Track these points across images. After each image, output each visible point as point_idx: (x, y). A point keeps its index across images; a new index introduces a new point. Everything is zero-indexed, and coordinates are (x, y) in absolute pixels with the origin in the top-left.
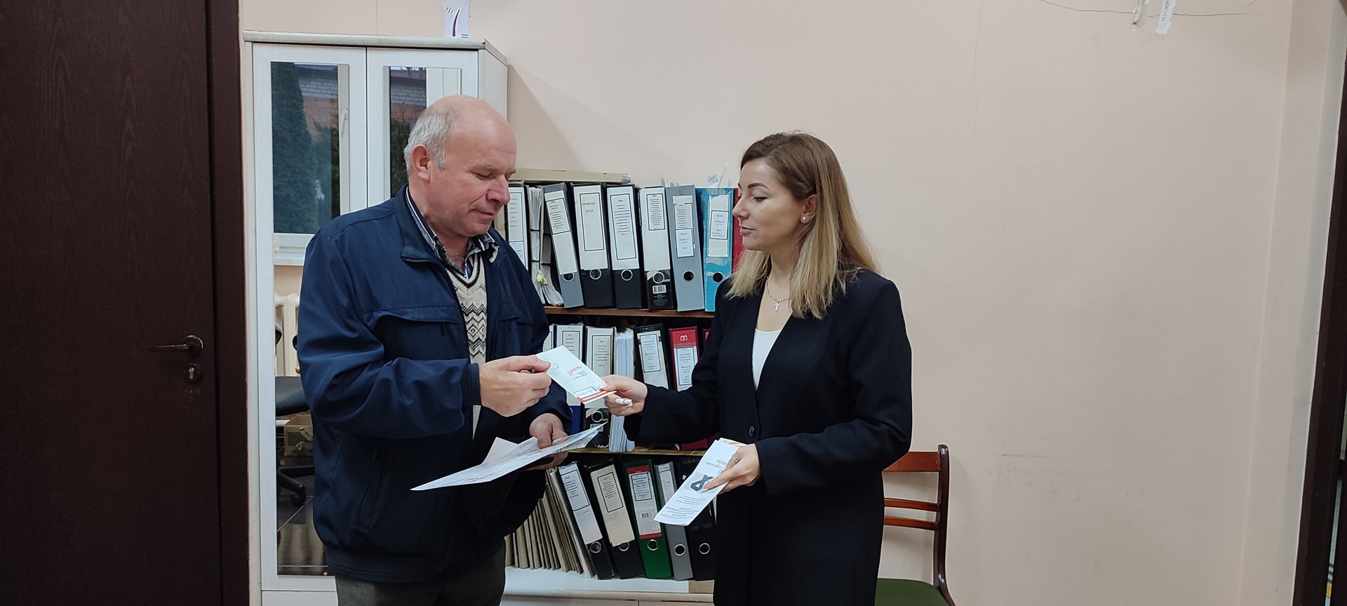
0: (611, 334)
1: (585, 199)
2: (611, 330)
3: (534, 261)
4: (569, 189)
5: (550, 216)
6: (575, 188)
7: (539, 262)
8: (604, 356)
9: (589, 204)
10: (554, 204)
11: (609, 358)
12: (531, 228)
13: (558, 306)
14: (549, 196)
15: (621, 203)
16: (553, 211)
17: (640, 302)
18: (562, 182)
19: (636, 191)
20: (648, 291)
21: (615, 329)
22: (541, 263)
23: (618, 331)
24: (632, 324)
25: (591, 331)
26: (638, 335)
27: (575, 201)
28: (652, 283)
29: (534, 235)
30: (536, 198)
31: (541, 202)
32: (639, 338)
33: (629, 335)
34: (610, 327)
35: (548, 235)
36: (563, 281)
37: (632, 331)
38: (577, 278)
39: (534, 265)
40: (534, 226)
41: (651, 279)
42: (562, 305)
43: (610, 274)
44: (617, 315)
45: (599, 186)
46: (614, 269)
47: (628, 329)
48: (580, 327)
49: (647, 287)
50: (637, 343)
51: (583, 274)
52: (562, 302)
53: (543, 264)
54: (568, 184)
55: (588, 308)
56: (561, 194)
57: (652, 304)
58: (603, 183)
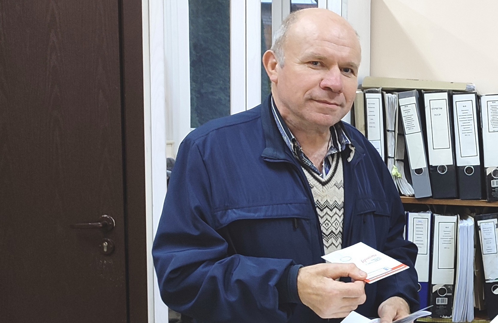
0: (455, 221)
1: (434, 104)
2: (455, 217)
3: (390, 157)
4: (420, 95)
5: (404, 119)
6: (425, 95)
7: (394, 158)
8: (449, 240)
9: (437, 109)
10: (407, 108)
11: (453, 241)
12: (387, 129)
13: (409, 196)
14: (402, 101)
15: (465, 108)
16: (406, 114)
17: (480, 193)
18: (414, 89)
19: (478, 98)
20: (487, 185)
21: (459, 217)
22: (395, 159)
23: (461, 219)
24: (473, 212)
25: (438, 218)
26: (479, 222)
27: (426, 106)
28: (490, 178)
29: (390, 135)
30: (392, 103)
31: (396, 107)
32: (479, 225)
33: (470, 222)
34: (454, 215)
35: (401, 134)
36: (414, 175)
37: (473, 219)
38: (426, 173)
39: (389, 161)
40: (390, 127)
41: (490, 174)
42: (414, 196)
43: (455, 169)
44: (460, 205)
45: (446, 94)
46: (458, 165)
47: (470, 217)
48: (428, 215)
49: (487, 181)
50: (477, 229)
51: (432, 169)
52: (414, 193)
53: (398, 160)
54: (419, 91)
55: (436, 199)
56: (413, 100)
57: (491, 196)
58: (449, 91)
